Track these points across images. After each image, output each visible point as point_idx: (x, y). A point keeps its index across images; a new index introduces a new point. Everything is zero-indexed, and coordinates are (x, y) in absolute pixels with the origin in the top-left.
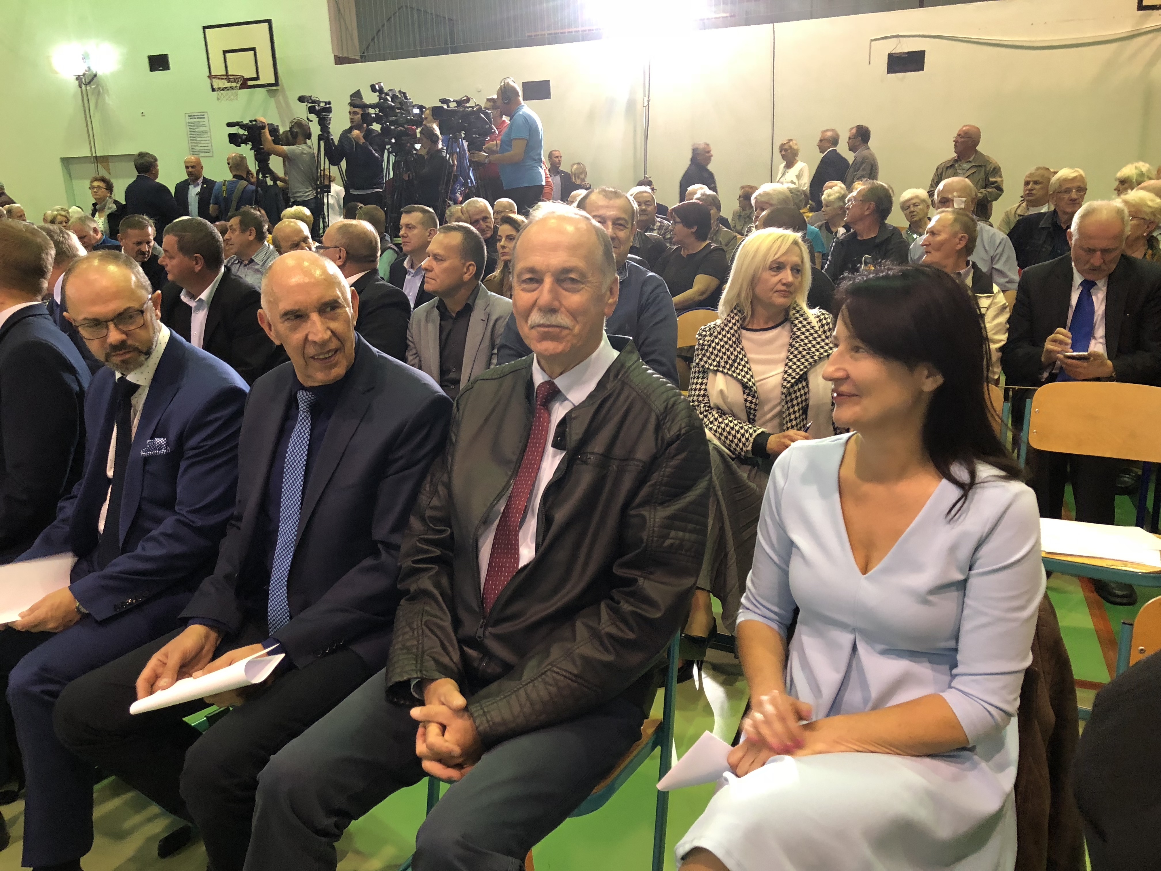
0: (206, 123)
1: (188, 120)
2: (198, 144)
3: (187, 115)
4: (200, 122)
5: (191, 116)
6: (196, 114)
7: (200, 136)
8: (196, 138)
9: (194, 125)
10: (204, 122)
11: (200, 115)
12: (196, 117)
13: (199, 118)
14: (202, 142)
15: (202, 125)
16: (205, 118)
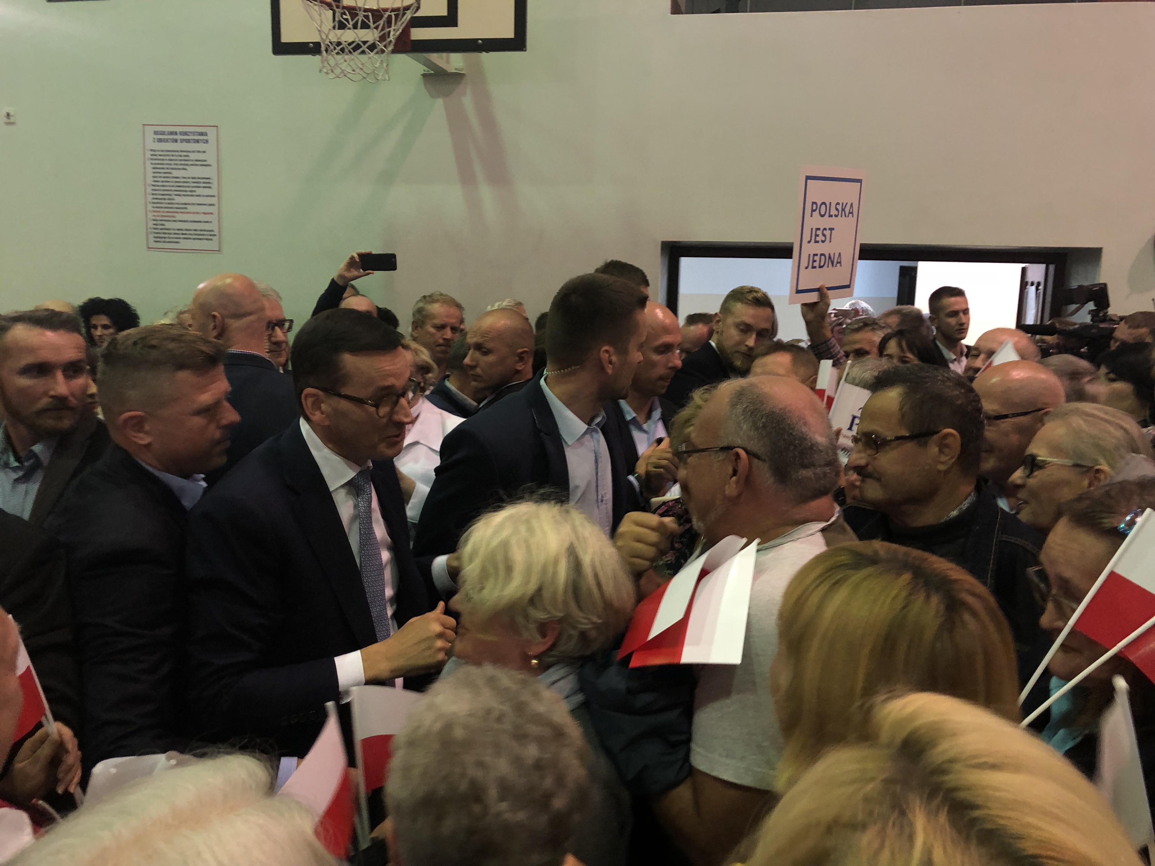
0: (210, 157)
1: (151, 144)
2: (177, 212)
3: (150, 130)
4: (189, 152)
5: (163, 133)
6: (178, 129)
7: (186, 191)
8: (170, 195)
9: (170, 160)
10: (204, 152)
11: (194, 133)
12: (178, 137)
13: (188, 141)
14: (190, 208)
15: (197, 161)
16: (207, 141)
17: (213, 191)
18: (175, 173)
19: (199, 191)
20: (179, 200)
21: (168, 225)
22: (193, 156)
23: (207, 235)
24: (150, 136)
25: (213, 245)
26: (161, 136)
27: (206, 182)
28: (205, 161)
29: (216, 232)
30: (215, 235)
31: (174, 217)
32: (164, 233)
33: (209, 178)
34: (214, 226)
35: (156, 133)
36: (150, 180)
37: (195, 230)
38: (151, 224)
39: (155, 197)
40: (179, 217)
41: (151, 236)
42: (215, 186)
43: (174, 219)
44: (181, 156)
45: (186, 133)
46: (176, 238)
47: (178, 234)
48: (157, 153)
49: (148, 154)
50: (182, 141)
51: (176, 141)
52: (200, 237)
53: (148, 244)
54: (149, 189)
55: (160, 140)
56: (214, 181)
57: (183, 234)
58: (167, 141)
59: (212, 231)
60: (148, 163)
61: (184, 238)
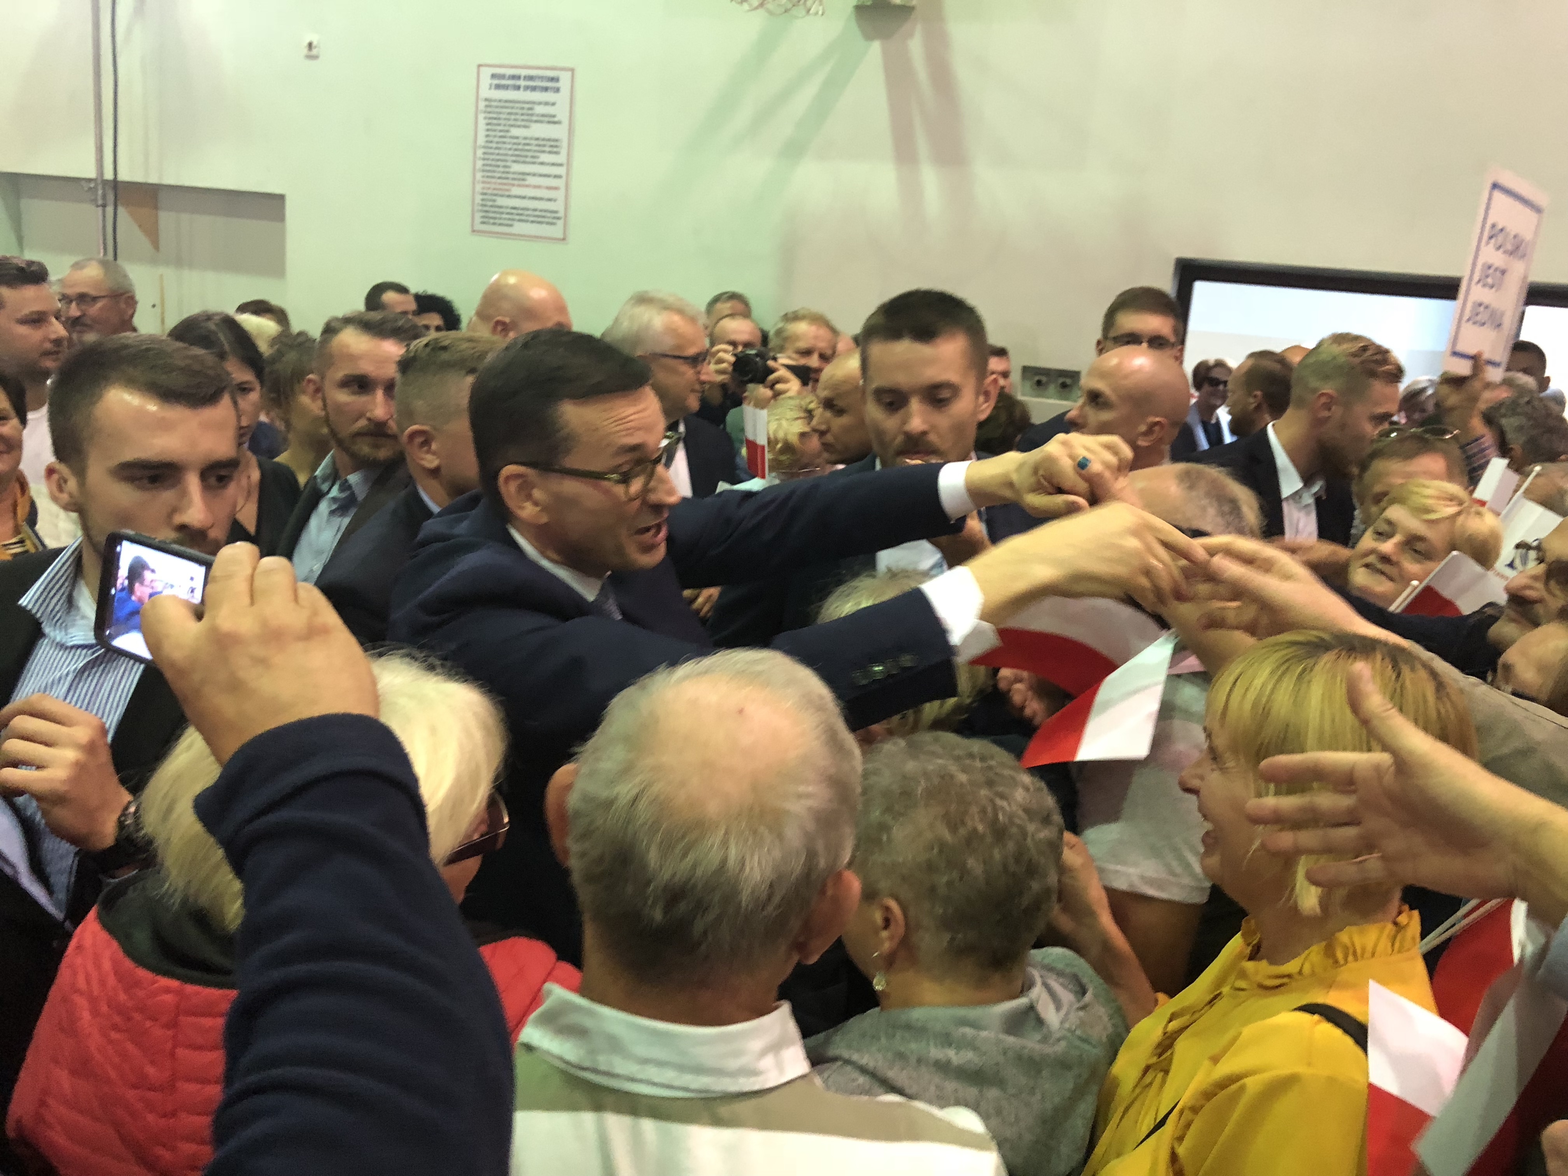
0: (561, 112)
1: (486, 92)
2: (513, 185)
3: (486, 73)
4: (534, 103)
5: (502, 77)
6: (523, 72)
7: (526, 156)
8: (506, 161)
9: (509, 114)
10: (553, 104)
11: (542, 78)
12: (522, 83)
13: (534, 89)
14: (531, 180)
15: (543, 115)
16: (557, 90)
17: (561, 158)
18: (515, 132)
19: (544, 157)
20: (517, 168)
21: (501, 201)
22: (539, 110)
23: (548, 218)
24: (486, 80)
25: (556, 231)
26: (501, 81)
27: (553, 145)
28: (554, 116)
29: (561, 214)
30: (558, 218)
31: (507, 190)
32: (495, 212)
33: (557, 140)
34: (559, 206)
35: (493, 76)
36: (481, 140)
37: (535, 210)
38: (478, 198)
39: (486, 162)
40: (515, 191)
41: (478, 216)
42: (564, 152)
43: (507, 193)
44: (523, 108)
45: (531, 78)
46: (509, 219)
47: (512, 214)
48: (493, 104)
49: (482, 105)
50: (527, 88)
51: (518, 88)
52: (540, 219)
53: (472, 225)
54: (480, 153)
55: (498, 87)
56: (565, 144)
57: (518, 214)
58: (506, 87)
59: (556, 212)
60: (481, 116)
61: (520, 220)
